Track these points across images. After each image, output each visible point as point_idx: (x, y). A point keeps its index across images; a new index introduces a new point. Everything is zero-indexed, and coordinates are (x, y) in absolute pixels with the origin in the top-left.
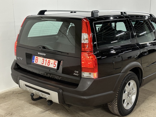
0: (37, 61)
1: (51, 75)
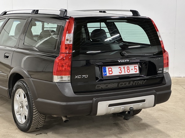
0: (111, 72)
1: (135, 82)
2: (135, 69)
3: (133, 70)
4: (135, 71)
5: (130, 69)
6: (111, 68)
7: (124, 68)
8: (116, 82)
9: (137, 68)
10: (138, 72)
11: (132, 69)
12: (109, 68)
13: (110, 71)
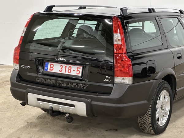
0: (51, 69)
2: (77, 71)
3: (76, 71)
4: (77, 73)
5: (72, 70)
6: (53, 65)
7: (66, 67)
8: (53, 79)
9: (81, 70)
10: (80, 75)
11: (74, 70)
12: (51, 64)
13: (52, 67)
